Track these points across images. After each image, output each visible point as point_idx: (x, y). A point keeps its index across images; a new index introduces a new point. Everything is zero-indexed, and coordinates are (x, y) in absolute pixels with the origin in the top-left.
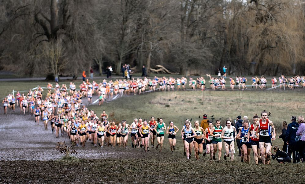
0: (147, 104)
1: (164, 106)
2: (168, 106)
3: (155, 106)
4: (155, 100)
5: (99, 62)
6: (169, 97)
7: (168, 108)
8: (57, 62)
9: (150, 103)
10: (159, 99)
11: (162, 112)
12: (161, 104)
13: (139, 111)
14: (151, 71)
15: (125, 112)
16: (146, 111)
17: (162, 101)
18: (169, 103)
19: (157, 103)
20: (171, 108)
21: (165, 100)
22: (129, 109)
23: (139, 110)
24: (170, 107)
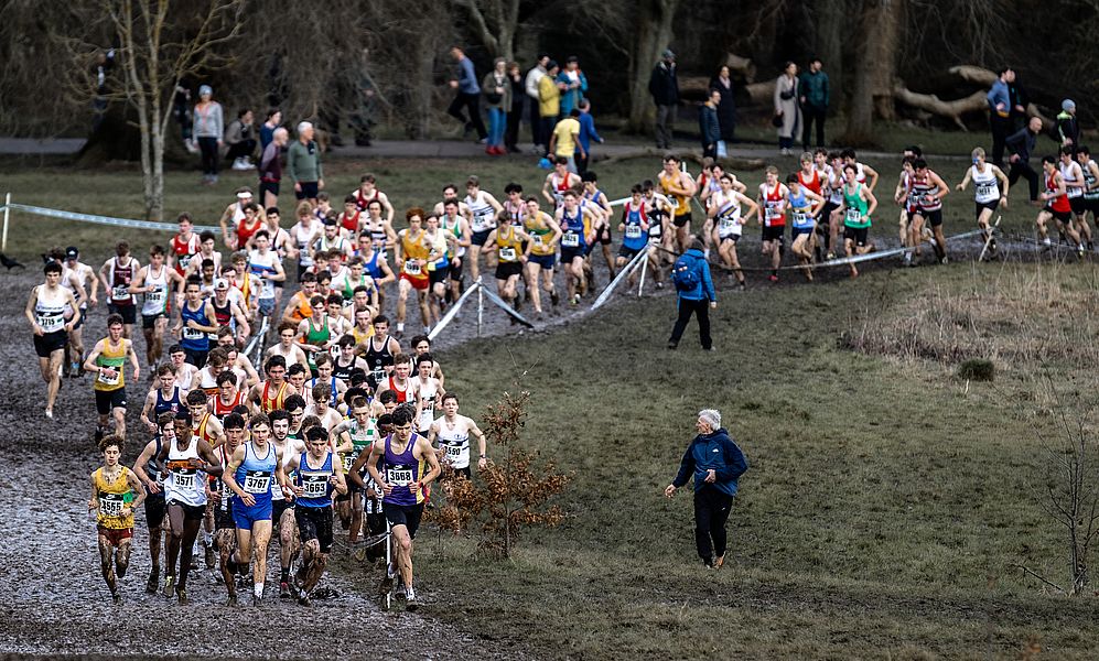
0: (825, 354)
1: (952, 370)
2: (980, 372)
3: (886, 372)
4: (890, 326)
5: (495, 32)
6: (1003, 303)
7: (982, 387)
8: (161, 17)
9: (846, 345)
10: (921, 316)
11: (931, 414)
12: (927, 353)
13: (752, 407)
14: (904, 109)
15: (641, 407)
16: (803, 406)
17: (939, 337)
18: (994, 350)
19: (897, 349)
20: (1001, 389)
21: (964, 323)
22: (680, 387)
23: (757, 400)
24: (997, 378)
